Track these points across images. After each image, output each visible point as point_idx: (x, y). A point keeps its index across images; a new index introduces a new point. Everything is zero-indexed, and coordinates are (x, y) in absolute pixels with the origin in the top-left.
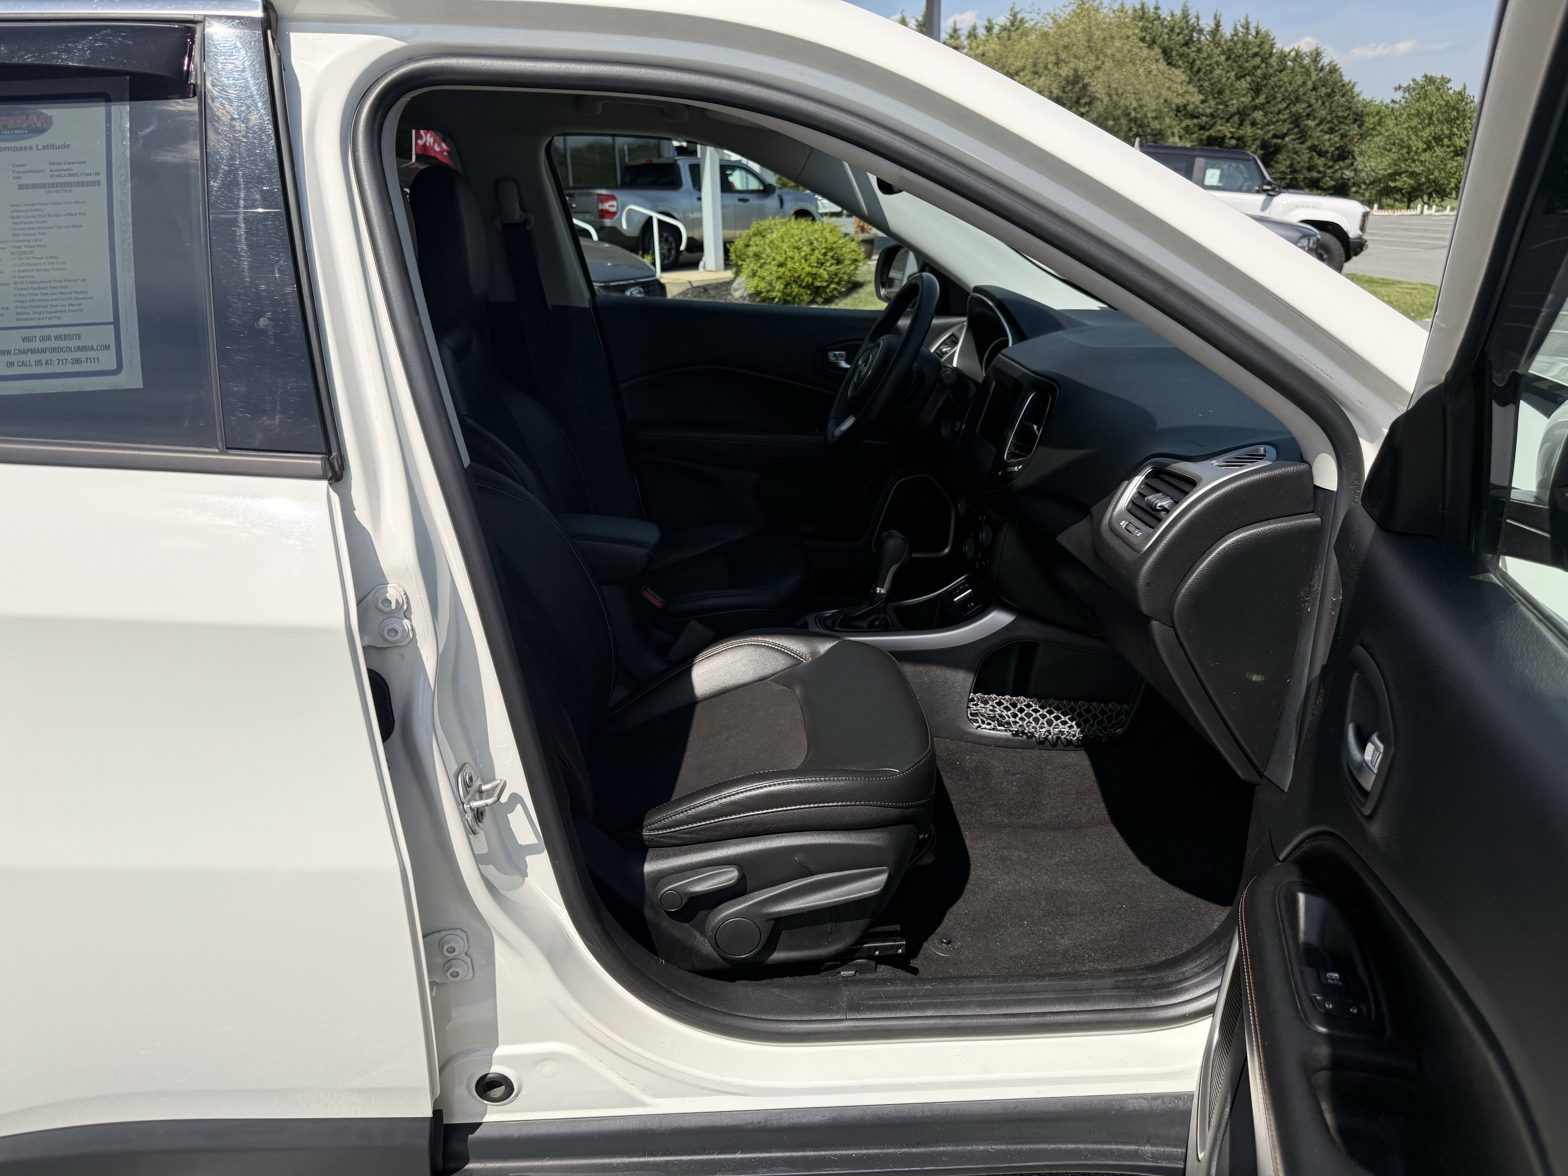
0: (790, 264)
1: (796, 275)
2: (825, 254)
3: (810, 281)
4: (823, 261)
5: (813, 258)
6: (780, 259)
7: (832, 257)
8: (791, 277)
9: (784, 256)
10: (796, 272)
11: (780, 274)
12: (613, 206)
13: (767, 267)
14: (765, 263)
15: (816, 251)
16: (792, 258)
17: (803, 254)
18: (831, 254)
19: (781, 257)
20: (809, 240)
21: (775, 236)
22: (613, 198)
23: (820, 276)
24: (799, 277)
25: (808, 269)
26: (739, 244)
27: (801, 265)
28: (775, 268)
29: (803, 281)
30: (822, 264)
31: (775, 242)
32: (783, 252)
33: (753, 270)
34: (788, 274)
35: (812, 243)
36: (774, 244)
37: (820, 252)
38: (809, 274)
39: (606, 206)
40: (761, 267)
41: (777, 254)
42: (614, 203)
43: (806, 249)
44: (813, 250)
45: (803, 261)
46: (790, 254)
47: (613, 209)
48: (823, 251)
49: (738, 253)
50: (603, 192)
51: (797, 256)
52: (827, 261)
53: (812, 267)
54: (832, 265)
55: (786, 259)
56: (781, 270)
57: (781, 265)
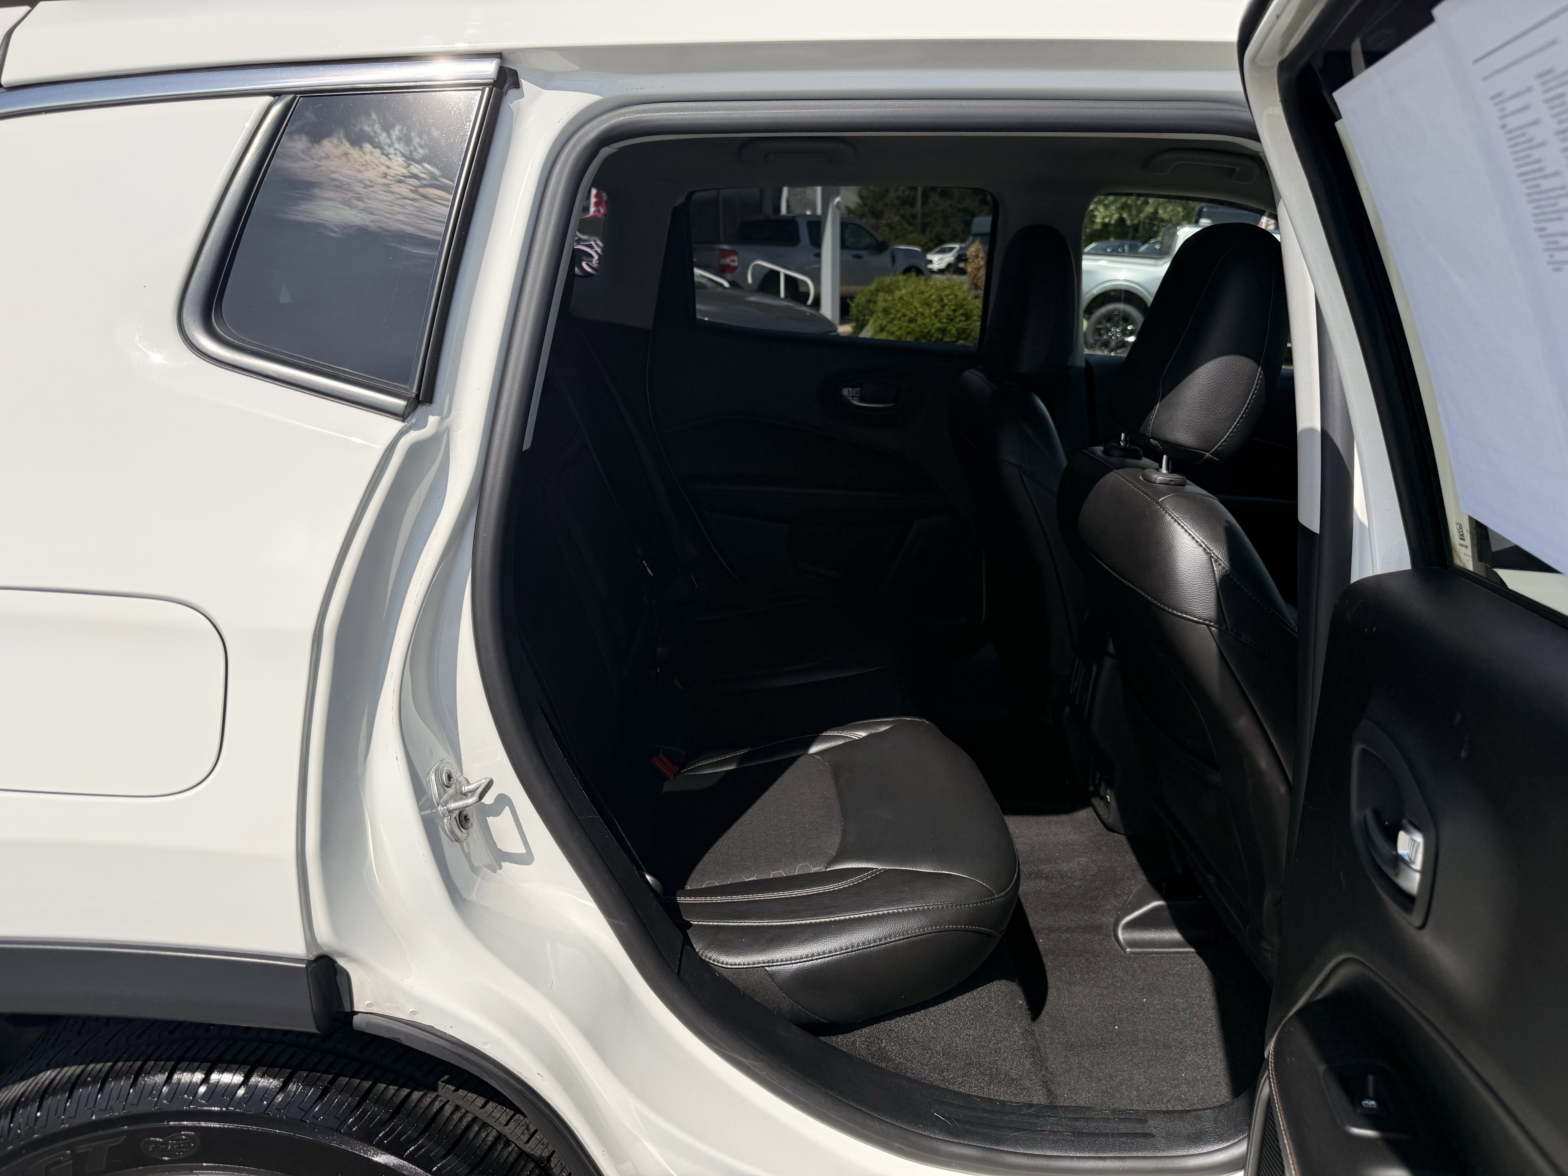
0: (920, 321)
1: (926, 330)
2: (955, 311)
3: (940, 336)
4: (952, 317)
5: (943, 314)
6: (910, 315)
7: (962, 315)
8: (920, 332)
9: (915, 312)
10: (925, 327)
11: (910, 330)
12: (734, 261)
13: (896, 322)
14: (894, 318)
15: (947, 308)
16: (923, 314)
17: (933, 310)
18: (961, 311)
19: (912, 312)
20: (940, 296)
21: (904, 292)
22: (734, 253)
23: (950, 332)
24: (929, 332)
25: (939, 325)
26: (860, 299)
27: (931, 320)
28: (905, 324)
29: (932, 336)
30: (952, 320)
31: (905, 298)
32: (913, 308)
33: (881, 325)
34: (917, 329)
35: (942, 300)
36: (903, 299)
37: (950, 308)
38: (939, 329)
39: (728, 261)
40: (891, 322)
41: (907, 310)
42: (736, 258)
43: (936, 306)
44: (943, 306)
45: (933, 317)
46: (920, 310)
47: (736, 264)
48: (952, 308)
49: (860, 308)
50: (726, 247)
51: (927, 313)
52: (956, 317)
53: (942, 323)
54: (960, 321)
55: (916, 315)
56: (912, 326)
57: (911, 321)
